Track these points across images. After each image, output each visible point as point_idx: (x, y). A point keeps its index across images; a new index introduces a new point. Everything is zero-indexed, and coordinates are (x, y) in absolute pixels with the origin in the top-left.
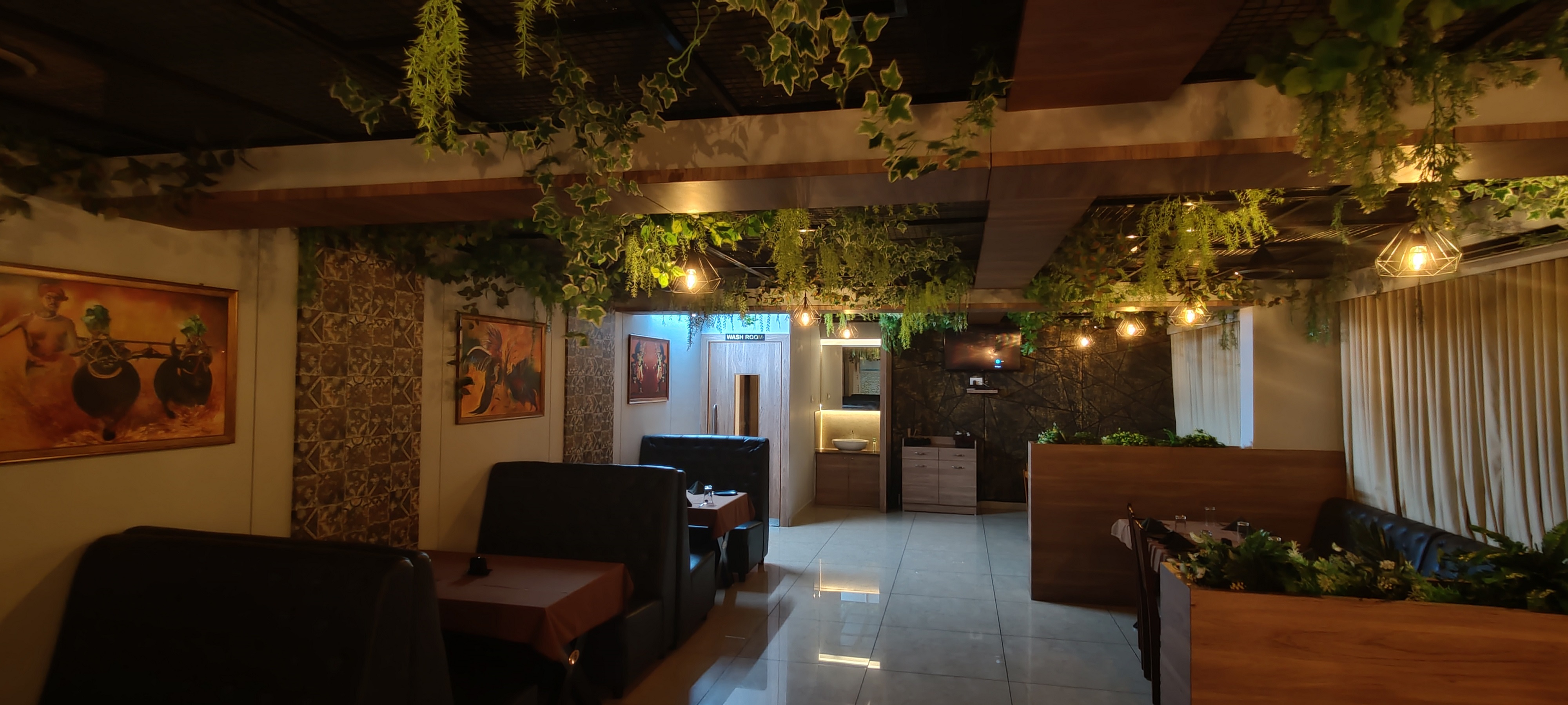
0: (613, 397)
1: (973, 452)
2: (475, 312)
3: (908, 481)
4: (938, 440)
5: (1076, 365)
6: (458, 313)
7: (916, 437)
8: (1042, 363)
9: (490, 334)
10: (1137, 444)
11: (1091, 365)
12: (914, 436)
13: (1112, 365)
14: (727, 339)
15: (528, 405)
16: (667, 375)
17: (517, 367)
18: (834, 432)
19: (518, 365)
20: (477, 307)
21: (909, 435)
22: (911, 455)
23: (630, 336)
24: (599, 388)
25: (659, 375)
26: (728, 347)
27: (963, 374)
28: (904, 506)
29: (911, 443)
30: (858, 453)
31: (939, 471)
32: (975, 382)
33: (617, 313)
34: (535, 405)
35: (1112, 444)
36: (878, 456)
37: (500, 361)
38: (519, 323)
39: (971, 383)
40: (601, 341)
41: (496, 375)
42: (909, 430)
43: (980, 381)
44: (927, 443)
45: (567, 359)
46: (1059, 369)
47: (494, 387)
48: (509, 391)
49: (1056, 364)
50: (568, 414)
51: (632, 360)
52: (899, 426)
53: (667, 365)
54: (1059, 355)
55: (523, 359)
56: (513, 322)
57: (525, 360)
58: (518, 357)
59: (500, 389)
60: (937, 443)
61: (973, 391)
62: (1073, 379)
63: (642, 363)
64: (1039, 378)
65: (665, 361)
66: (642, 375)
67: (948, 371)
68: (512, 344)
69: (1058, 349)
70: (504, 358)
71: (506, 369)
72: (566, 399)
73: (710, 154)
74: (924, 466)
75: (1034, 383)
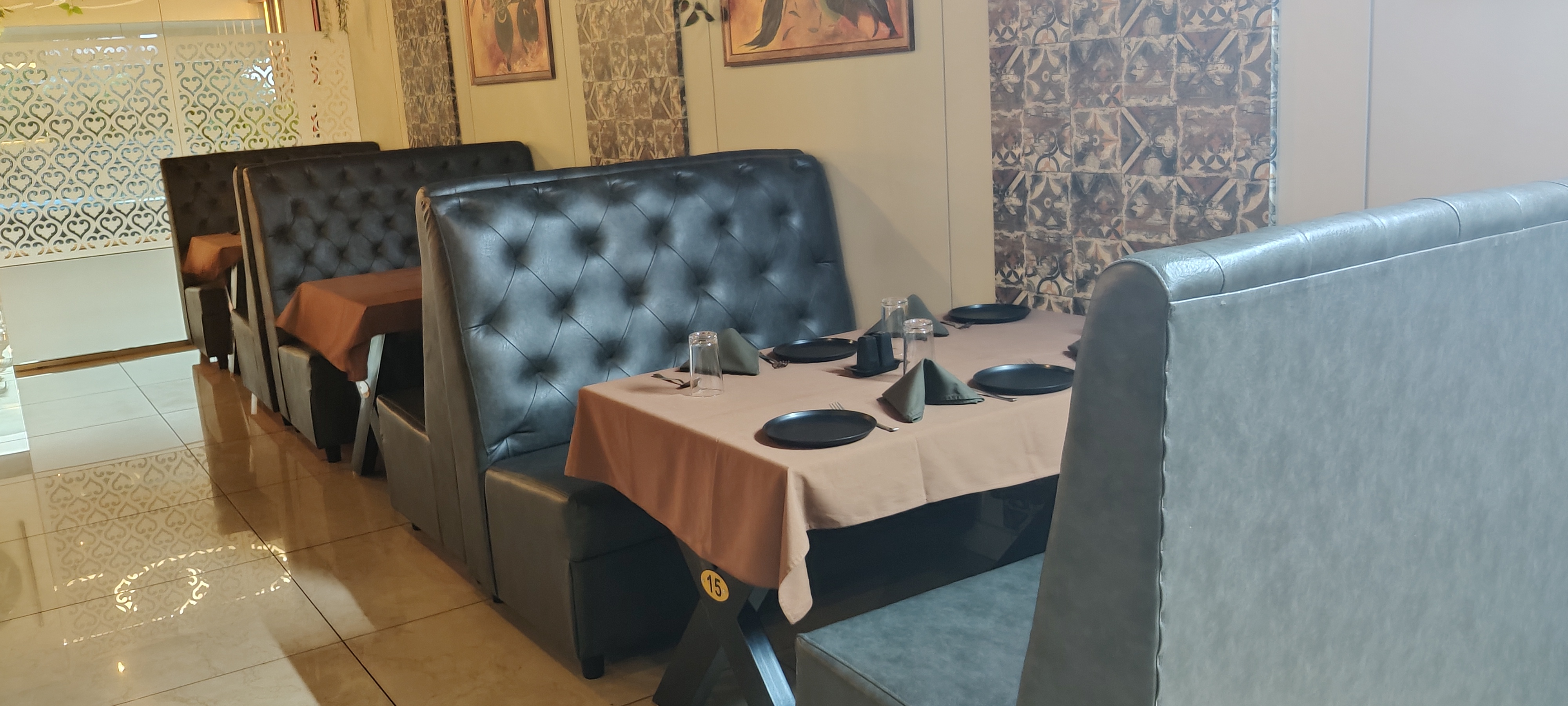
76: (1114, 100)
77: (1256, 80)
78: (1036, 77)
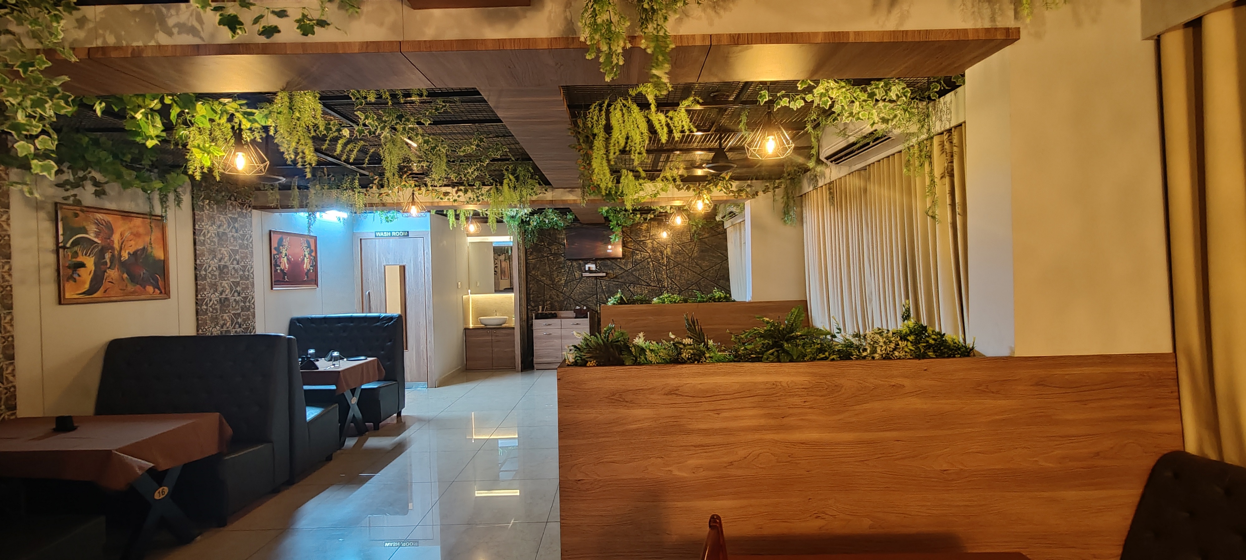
0: (253, 284)
1: (586, 321)
2: (78, 203)
3: (538, 346)
4: (563, 313)
5: (662, 252)
6: (56, 204)
7: (547, 312)
8: (638, 252)
9: (98, 223)
10: (675, 302)
11: (672, 253)
12: (544, 312)
13: (687, 252)
14: (376, 236)
15: (150, 289)
16: (315, 267)
17: (134, 255)
18: (481, 312)
19: (135, 253)
20: (77, 198)
21: (540, 311)
22: (540, 327)
23: (270, 231)
24: (236, 275)
25: (307, 265)
26: (377, 243)
27: (581, 262)
28: (535, 366)
29: (539, 317)
30: (499, 328)
31: (561, 337)
32: (589, 268)
33: (254, 211)
34: (159, 289)
35: (659, 303)
36: (514, 328)
37: (113, 248)
38: (133, 215)
39: (587, 269)
40: (236, 235)
41: (108, 261)
42: (540, 307)
43: (593, 267)
44: (554, 316)
45: (195, 250)
46: (650, 257)
47: (105, 271)
48: (125, 275)
49: (648, 253)
50: (199, 297)
51: (274, 252)
52: (533, 304)
53: (316, 258)
54: (650, 245)
55: (141, 247)
56: (126, 214)
57: (144, 248)
58: (134, 246)
59: (113, 274)
60: (562, 316)
61: (588, 274)
62: (660, 263)
63: (286, 255)
64: (636, 263)
65: (313, 254)
66: (287, 266)
67: (569, 260)
68: (127, 234)
69: (649, 241)
70: (116, 246)
71: (121, 256)
72: (196, 284)
73: (170, 34)
74: (550, 334)
75: (633, 267)
76: (229, 312)
77: (253, 306)
78: (211, 307)
